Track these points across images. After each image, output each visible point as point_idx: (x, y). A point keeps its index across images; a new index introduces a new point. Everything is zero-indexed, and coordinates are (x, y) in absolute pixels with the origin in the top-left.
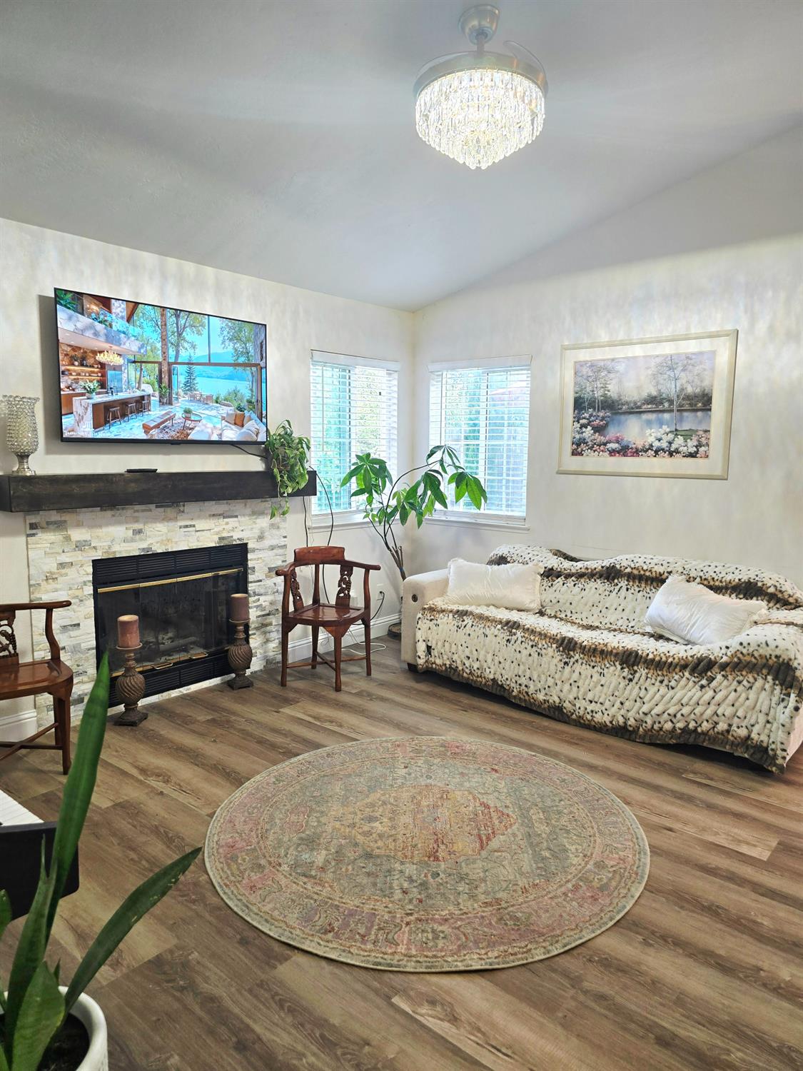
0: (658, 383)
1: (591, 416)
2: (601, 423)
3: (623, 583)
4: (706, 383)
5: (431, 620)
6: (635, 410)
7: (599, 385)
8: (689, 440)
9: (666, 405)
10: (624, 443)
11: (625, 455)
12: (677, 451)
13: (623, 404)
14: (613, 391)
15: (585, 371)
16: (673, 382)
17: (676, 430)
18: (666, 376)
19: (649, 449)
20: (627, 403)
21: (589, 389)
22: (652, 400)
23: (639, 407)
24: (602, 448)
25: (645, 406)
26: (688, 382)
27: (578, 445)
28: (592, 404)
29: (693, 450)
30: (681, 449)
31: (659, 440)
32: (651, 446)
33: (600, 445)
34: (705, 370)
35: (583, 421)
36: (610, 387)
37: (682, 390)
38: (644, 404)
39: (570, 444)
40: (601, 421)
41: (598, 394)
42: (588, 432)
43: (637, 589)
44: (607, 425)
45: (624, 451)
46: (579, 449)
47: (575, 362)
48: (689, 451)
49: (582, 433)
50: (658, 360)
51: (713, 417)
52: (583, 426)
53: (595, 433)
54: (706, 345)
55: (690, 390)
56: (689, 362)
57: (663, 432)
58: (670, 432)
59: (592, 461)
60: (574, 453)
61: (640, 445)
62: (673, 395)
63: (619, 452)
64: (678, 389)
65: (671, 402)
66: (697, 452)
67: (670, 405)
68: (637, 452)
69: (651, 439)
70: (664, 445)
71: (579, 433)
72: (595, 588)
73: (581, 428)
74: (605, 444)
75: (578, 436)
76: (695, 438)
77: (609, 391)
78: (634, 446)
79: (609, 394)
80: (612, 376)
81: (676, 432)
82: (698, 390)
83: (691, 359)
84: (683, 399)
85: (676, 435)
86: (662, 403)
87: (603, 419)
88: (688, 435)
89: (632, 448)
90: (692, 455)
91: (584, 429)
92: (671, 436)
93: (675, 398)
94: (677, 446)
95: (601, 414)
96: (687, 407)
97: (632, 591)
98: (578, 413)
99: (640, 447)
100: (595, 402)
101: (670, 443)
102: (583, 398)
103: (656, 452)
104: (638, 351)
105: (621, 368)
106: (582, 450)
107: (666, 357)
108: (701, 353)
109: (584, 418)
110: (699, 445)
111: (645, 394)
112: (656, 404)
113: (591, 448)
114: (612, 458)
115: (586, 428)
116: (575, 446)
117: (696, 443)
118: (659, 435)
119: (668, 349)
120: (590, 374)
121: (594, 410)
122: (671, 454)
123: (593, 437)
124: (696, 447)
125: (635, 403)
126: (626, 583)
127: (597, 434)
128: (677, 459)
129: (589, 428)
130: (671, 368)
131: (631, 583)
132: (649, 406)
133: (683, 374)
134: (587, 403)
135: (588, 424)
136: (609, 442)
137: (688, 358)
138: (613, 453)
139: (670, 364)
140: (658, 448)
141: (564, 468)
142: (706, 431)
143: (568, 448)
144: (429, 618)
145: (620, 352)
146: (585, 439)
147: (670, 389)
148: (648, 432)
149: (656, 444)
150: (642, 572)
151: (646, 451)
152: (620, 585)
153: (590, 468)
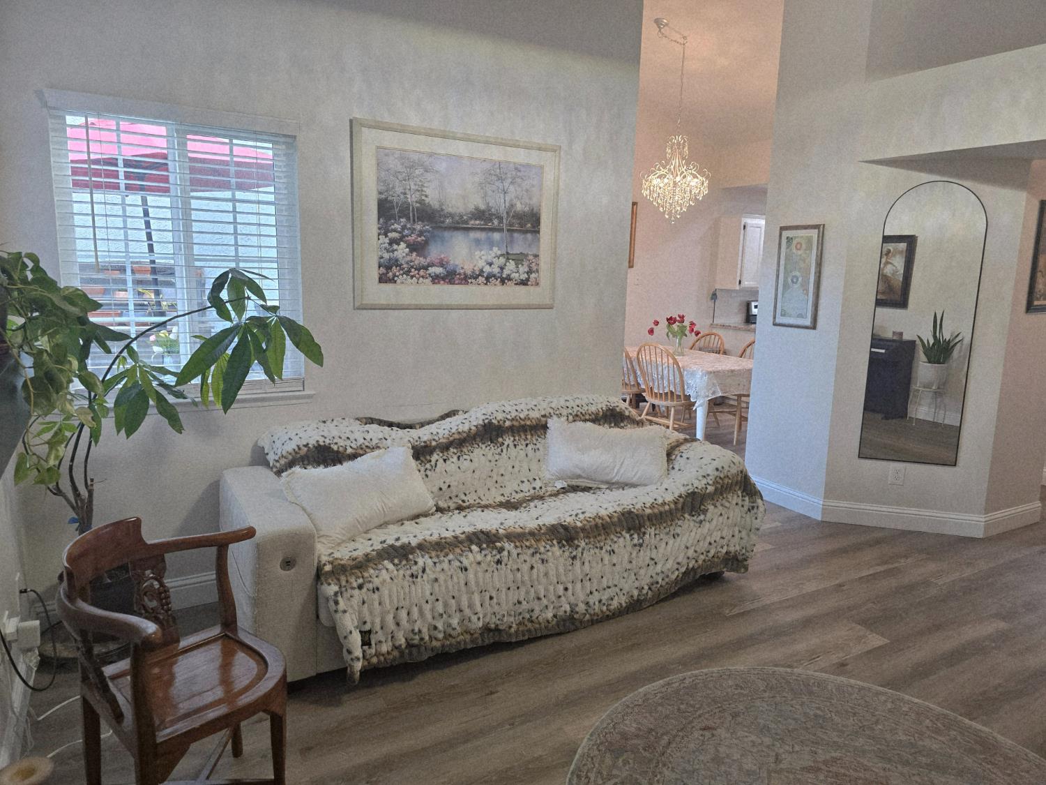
0: (486, 195)
1: (404, 228)
2: (419, 239)
3: (508, 440)
4: (534, 201)
5: (360, 587)
6: (460, 225)
7: (413, 187)
8: (520, 266)
9: (496, 222)
10: (450, 268)
11: (451, 282)
12: (509, 278)
13: (446, 217)
14: (433, 197)
15: (393, 163)
16: (502, 196)
17: (508, 253)
18: (494, 188)
19: (479, 275)
20: (451, 215)
21: (399, 190)
22: (479, 214)
23: (467, 223)
24: (422, 272)
25: (472, 222)
26: (517, 197)
27: (389, 268)
28: (404, 211)
29: (524, 276)
30: (512, 276)
31: (490, 264)
32: (482, 271)
33: (418, 269)
34: (533, 186)
35: (392, 235)
36: (428, 191)
37: (512, 206)
38: (471, 219)
39: (376, 266)
40: (420, 235)
41: (412, 198)
42: (402, 250)
43: (524, 443)
44: (426, 243)
45: (450, 277)
46: (390, 274)
47: (378, 148)
48: (521, 278)
49: (393, 251)
50: (486, 166)
51: (542, 240)
52: (392, 242)
53: (411, 251)
54: (533, 158)
55: (519, 207)
56: (518, 174)
57: (493, 255)
58: (502, 255)
59: (408, 290)
60: (383, 279)
61: (469, 269)
62: (502, 210)
63: (443, 279)
64: (507, 204)
65: (500, 219)
66: (528, 280)
67: (499, 223)
68: (465, 279)
69: (481, 264)
70: (496, 270)
71: (388, 251)
72: (481, 455)
73: (390, 244)
74: (426, 268)
75: (386, 256)
76: (526, 263)
77: (426, 196)
78: (462, 271)
79: (427, 200)
80: (429, 176)
81: (507, 256)
82: (527, 209)
83: (520, 171)
84: (513, 216)
85: (508, 259)
86: (491, 220)
87: (421, 233)
88: (519, 259)
89: (460, 274)
90: (524, 283)
91: (395, 247)
92: (502, 260)
93: (505, 215)
94: (509, 272)
95: (418, 227)
96: (516, 227)
97: (520, 447)
98: (386, 223)
99: (469, 272)
100: (408, 208)
101: (502, 268)
102: (391, 202)
103: (487, 279)
104: (461, 148)
105: (442, 166)
106: (395, 276)
107: (494, 163)
108: (528, 166)
109: (395, 231)
110: (530, 272)
111: (471, 207)
112: (484, 220)
113: (408, 273)
114: (436, 286)
115: (398, 244)
116: (383, 270)
117: (526, 270)
118: (490, 258)
119: (496, 154)
120: (400, 168)
121: (408, 219)
122: (503, 282)
123: (409, 258)
124: (527, 273)
125: (461, 216)
126: (512, 439)
127: (414, 254)
128: (510, 288)
129: (403, 245)
130: (501, 179)
131: (517, 438)
132: (478, 222)
133: (512, 188)
134: (397, 210)
135: (402, 239)
136: (432, 265)
137: (516, 169)
138: (436, 279)
139: (497, 174)
140: (489, 274)
141: (368, 300)
142: (536, 256)
143: (374, 273)
144: (355, 585)
145: (438, 146)
146: (397, 260)
147: (499, 203)
148: (477, 253)
149: (487, 269)
150: (523, 423)
151: (476, 278)
152: (506, 443)
153: (406, 300)
